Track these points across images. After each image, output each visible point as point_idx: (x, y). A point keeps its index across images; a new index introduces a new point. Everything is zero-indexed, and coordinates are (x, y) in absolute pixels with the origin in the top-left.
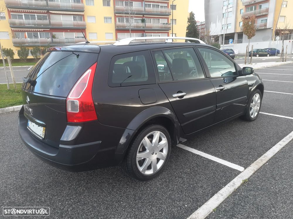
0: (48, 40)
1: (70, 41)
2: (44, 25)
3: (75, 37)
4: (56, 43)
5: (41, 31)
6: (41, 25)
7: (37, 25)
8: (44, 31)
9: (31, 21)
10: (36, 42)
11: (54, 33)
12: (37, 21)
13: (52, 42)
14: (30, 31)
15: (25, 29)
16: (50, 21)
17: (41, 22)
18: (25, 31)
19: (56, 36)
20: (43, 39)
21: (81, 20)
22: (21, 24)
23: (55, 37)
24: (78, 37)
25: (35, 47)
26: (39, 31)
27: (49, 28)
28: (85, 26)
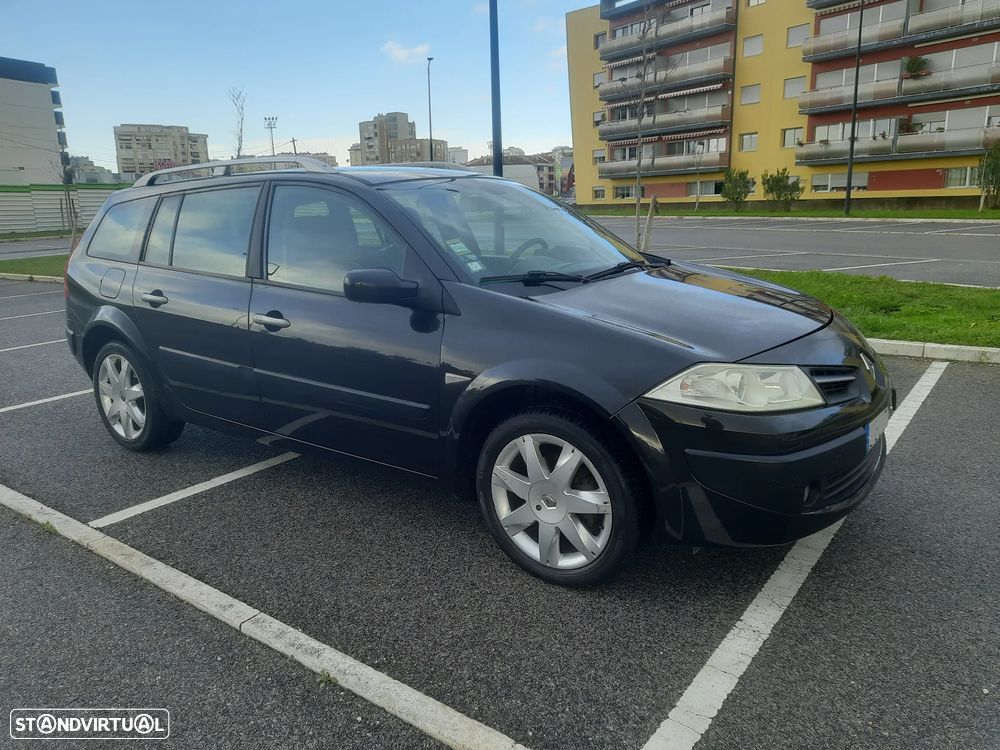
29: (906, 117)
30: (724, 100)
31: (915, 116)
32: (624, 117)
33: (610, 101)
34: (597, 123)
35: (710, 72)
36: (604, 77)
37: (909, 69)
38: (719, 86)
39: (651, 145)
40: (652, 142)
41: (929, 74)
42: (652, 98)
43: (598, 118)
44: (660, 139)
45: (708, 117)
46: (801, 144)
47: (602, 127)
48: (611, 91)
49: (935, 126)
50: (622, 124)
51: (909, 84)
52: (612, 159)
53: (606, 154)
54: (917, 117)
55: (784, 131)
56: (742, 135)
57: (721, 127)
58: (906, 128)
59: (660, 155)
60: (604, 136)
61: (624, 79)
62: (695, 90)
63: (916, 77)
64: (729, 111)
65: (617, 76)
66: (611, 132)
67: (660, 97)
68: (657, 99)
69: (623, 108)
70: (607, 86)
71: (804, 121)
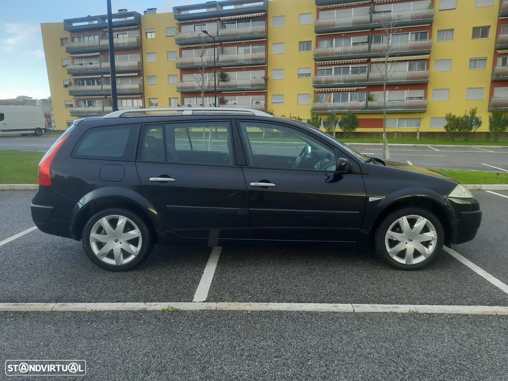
0: (361, 104)
1: (396, 104)
2: (359, 81)
3: (405, 99)
4: (371, 108)
5: (353, 91)
6: (354, 81)
7: (349, 81)
8: (357, 90)
9: (342, 77)
10: (342, 108)
11: (372, 93)
12: (350, 76)
13: (367, 107)
14: (337, 92)
15: (331, 89)
16: (368, 75)
17: (355, 76)
18: (331, 92)
19: (374, 98)
20: (354, 102)
21: (423, 68)
22: (327, 82)
23: (371, 99)
24: (410, 98)
25: (330, 116)
26: (351, 91)
27: (365, 86)
28: (427, 77)
29: (221, 97)
30: (139, 81)
31: (225, 97)
32: (83, 84)
33: (74, 75)
34: (66, 86)
35: (130, 67)
36: (68, 62)
37: (221, 77)
38: (136, 74)
39: (101, 100)
40: (101, 99)
41: (229, 80)
42: (100, 76)
43: (67, 83)
44: (106, 98)
45: (132, 89)
46: (179, 106)
47: (70, 88)
48: (75, 70)
49: (233, 102)
50: (82, 88)
51: (222, 84)
52: (78, 106)
53: (73, 103)
54: (226, 98)
55: (170, 99)
56: (149, 99)
57: (139, 94)
58: (223, 102)
59: (107, 106)
60: (72, 93)
61: (82, 64)
62: (123, 75)
63: (224, 81)
64: (142, 86)
65: (77, 62)
66: (76, 92)
67: (104, 76)
68: (102, 76)
69: (83, 79)
70: (71, 67)
71: (179, 95)
